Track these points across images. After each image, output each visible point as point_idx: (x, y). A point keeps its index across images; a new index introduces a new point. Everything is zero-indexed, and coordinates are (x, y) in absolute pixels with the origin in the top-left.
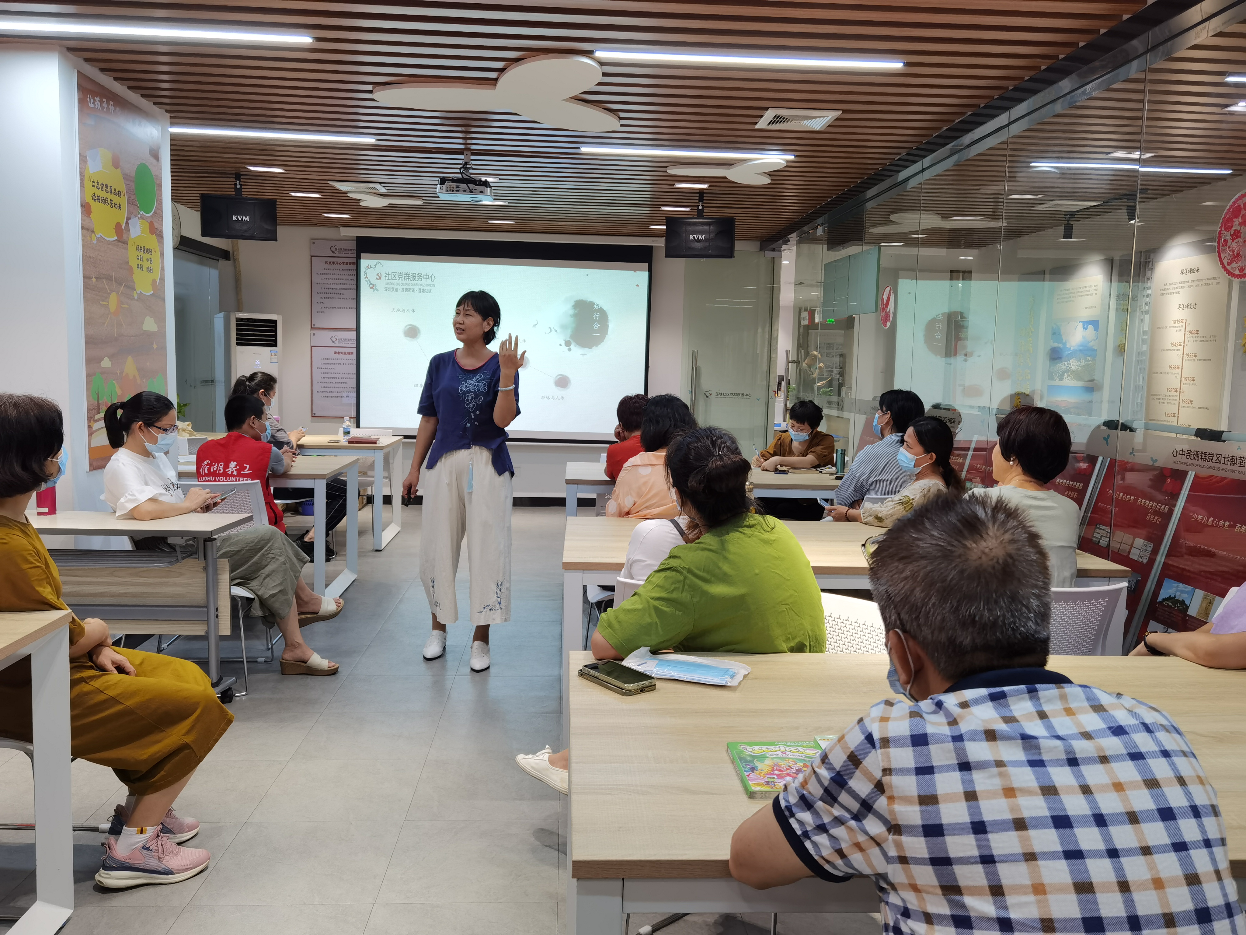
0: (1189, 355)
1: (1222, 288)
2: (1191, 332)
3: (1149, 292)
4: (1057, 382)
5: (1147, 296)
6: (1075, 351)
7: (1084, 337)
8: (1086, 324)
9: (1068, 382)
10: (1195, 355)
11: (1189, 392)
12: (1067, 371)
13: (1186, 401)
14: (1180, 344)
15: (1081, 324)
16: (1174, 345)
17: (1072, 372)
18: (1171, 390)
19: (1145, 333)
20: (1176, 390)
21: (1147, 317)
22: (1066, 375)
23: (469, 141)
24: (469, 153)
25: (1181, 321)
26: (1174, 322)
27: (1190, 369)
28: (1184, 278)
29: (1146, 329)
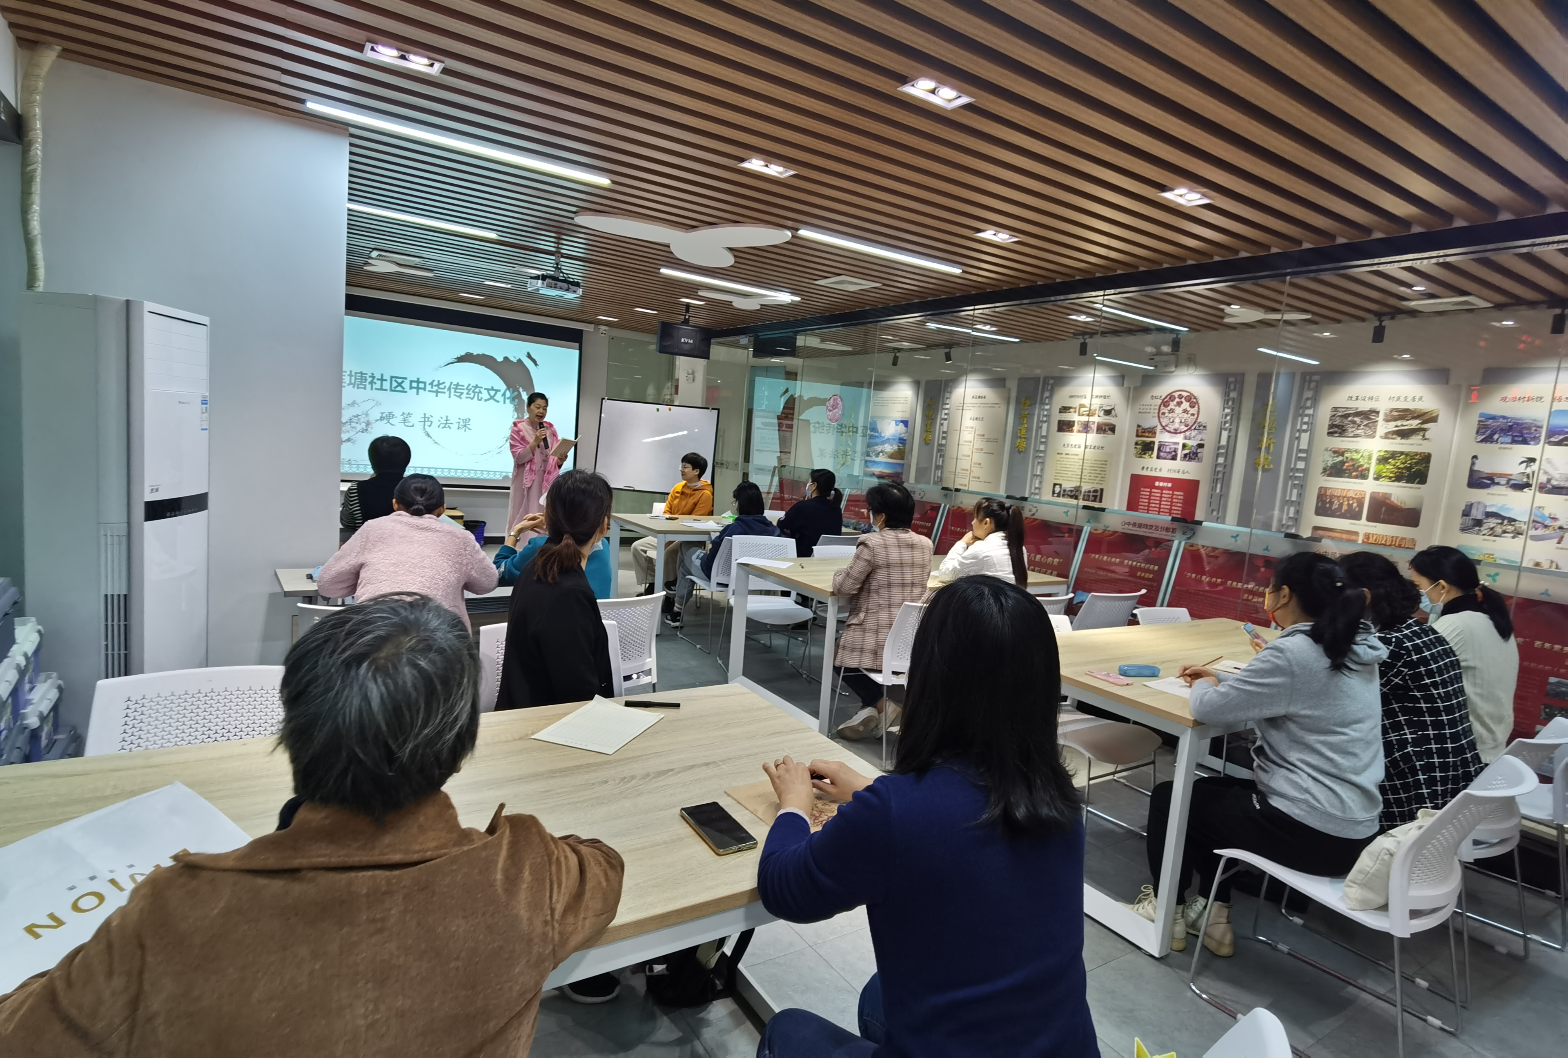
0: (977, 449)
1: (1002, 410)
2: (979, 435)
3: (947, 406)
4: (874, 458)
5: (947, 409)
6: (888, 439)
7: (896, 431)
8: (897, 422)
9: (882, 458)
10: (982, 450)
11: (976, 471)
12: (882, 452)
13: (974, 477)
14: (971, 442)
15: (894, 422)
16: (966, 442)
17: (886, 453)
18: (964, 470)
19: (944, 432)
20: (967, 470)
21: (946, 423)
22: (881, 454)
23: (560, 246)
24: (560, 255)
25: (972, 428)
26: (967, 427)
27: (977, 457)
28: (974, 401)
29: (945, 430)
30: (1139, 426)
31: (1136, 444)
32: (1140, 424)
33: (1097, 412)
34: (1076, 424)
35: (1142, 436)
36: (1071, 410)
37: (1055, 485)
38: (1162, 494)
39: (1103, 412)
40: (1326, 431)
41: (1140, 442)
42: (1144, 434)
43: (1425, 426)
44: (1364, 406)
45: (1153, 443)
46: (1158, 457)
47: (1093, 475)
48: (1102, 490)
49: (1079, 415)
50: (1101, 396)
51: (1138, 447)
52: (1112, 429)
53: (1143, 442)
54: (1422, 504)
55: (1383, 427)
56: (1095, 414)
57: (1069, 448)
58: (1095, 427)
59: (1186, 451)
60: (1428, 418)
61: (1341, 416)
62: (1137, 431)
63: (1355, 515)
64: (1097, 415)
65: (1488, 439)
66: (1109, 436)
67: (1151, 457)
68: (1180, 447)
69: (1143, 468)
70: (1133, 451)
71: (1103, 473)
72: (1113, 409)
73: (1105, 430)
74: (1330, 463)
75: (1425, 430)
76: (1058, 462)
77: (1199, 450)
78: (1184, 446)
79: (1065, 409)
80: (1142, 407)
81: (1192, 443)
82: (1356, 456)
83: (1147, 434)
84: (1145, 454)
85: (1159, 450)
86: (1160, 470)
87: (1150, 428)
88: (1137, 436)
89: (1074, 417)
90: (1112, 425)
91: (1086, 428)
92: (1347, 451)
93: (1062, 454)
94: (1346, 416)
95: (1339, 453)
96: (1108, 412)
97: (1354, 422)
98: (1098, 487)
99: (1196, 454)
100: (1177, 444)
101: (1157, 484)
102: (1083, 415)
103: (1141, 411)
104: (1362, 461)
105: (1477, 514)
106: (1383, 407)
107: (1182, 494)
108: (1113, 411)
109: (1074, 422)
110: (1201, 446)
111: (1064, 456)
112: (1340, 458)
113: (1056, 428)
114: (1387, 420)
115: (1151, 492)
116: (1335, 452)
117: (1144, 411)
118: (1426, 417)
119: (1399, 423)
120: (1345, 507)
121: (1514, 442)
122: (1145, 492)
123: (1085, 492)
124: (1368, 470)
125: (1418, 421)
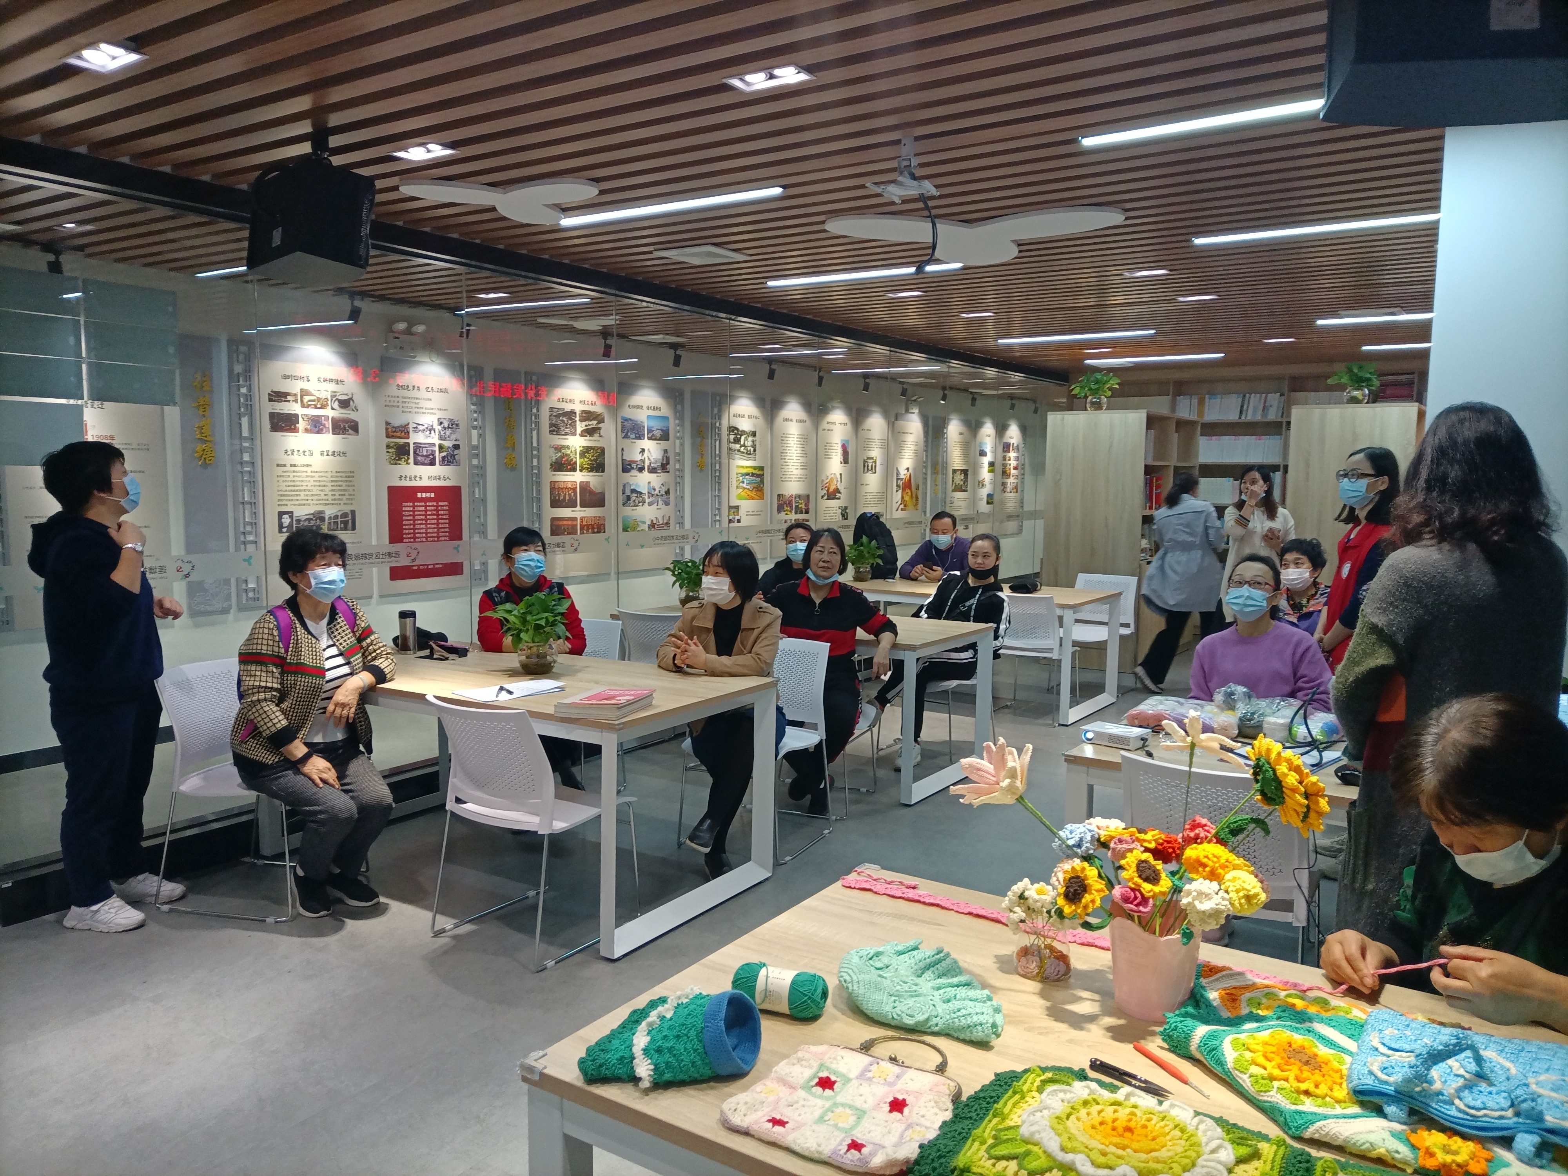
30: (388, 424)
31: (388, 446)
32: (389, 421)
33: (329, 402)
34: (300, 419)
35: (393, 437)
36: (289, 398)
37: (281, 514)
38: (426, 506)
39: (337, 403)
40: (548, 430)
41: (392, 445)
42: (395, 434)
43: (600, 426)
44: (568, 407)
45: (408, 444)
46: (416, 463)
47: (337, 493)
48: (353, 512)
49: (303, 406)
50: (331, 380)
51: (390, 450)
52: (354, 427)
53: (396, 444)
54: (604, 489)
55: (580, 427)
56: (327, 405)
57: (295, 456)
58: (329, 424)
59: (444, 454)
60: (599, 418)
61: (556, 416)
62: (387, 429)
63: (572, 504)
64: (329, 407)
65: (626, 437)
66: (352, 438)
67: (408, 464)
68: (437, 449)
69: (401, 477)
70: (386, 456)
71: (351, 489)
72: (351, 399)
73: (345, 428)
74: (554, 459)
75: (599, 429)
76: (281, 479)
77: (456, 452)
78: (441, 447)
79: (279, 396)
80: (388, 399)
81: (447, 444)
82: (568, 452)
83: (398, 434)
84: (400, 459)
85: (415, 453)
86: (420, 478)
87: (401, 426)
88: (388, 436)
89: (294, 408)
90: (353, 421)
91: (316, 426)
92: (563, 447)
93: (285, 465)
94: (558, 416)
95: (558, 449)
96: (345, 404)
97: (563, 421)
98: (347, 509)
99: (453, 456)
100: (434, 445)
101: (419, 495)
102: (308, 406)
103: (388, 403)
104: (572, 456)
105: (628, 492)
106: (578, 408)
107: (446, 503)
108: (351, 402)
109: (296, 416)
110: (456, 447)
111: (288, 468)
112: (559, 454)
113: (269, 426)
114: (581, 421)
115: (414, 507)
116: (556, 449)
117: (392, 404)
118: (600, 418)
119: (587, 423)
120: (567, 498)
121: (636, 438)
122: (407, 507)
123: (330, 518)
124: (575, 463)
125: (595, 422)
